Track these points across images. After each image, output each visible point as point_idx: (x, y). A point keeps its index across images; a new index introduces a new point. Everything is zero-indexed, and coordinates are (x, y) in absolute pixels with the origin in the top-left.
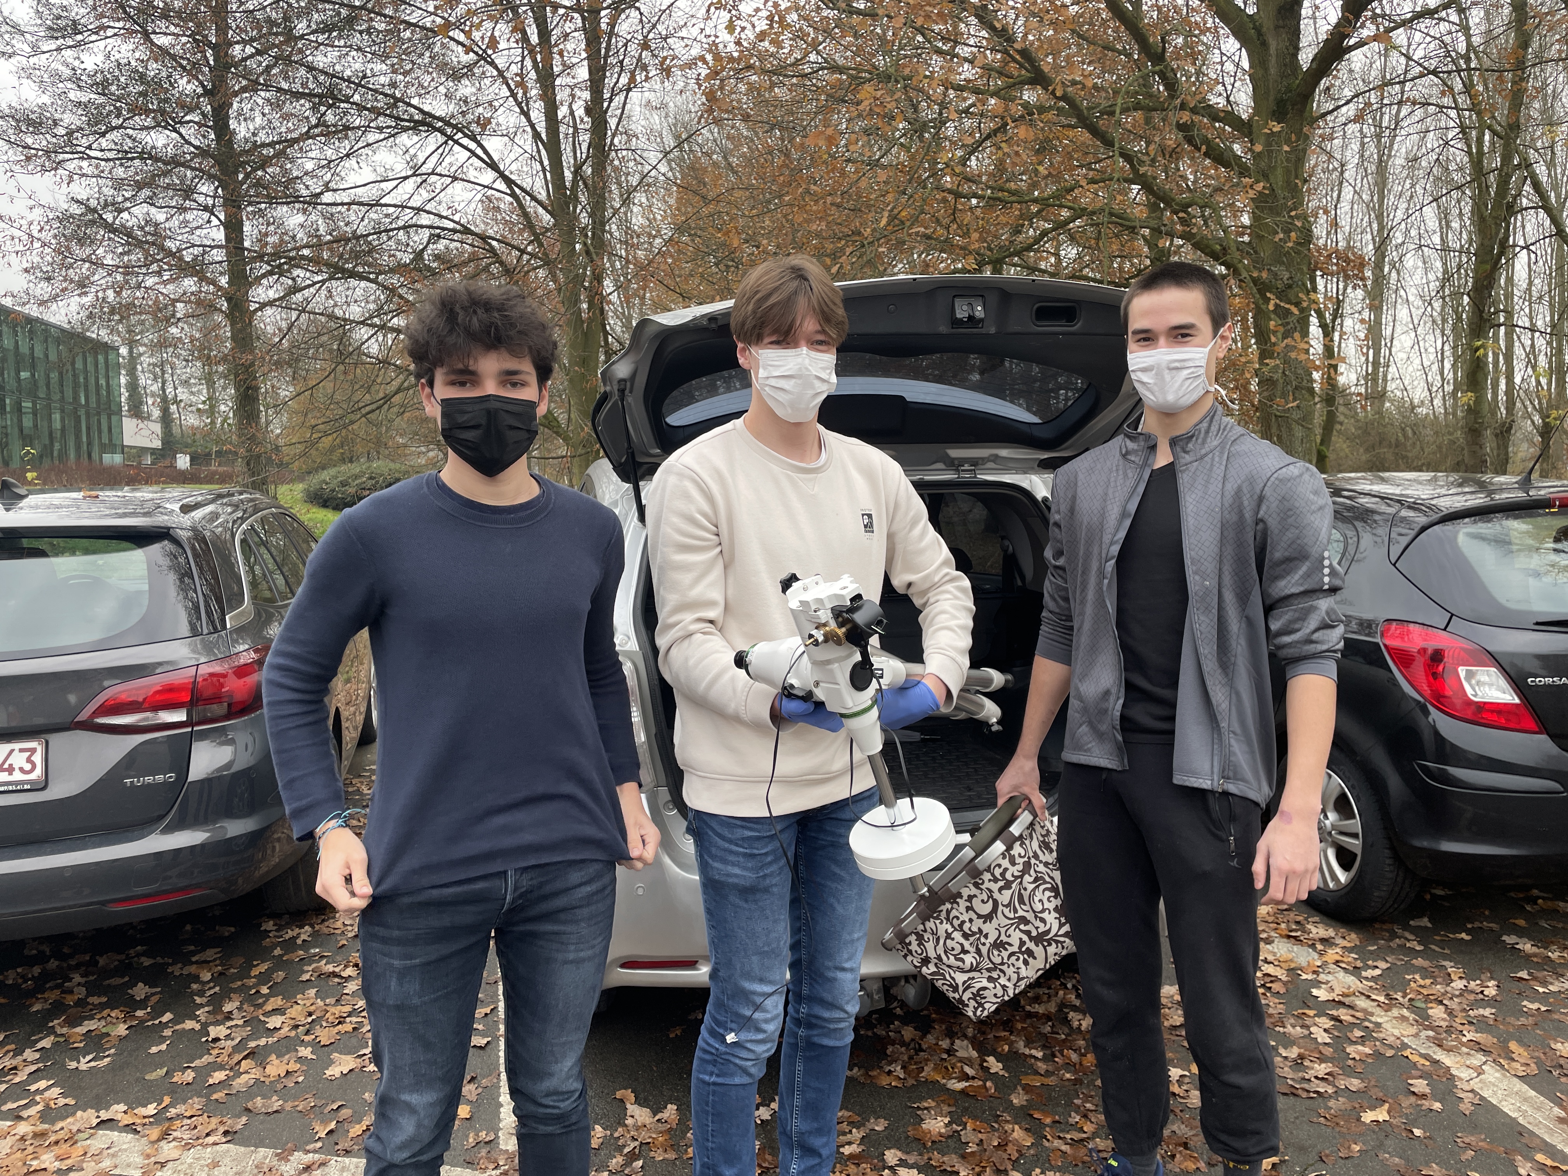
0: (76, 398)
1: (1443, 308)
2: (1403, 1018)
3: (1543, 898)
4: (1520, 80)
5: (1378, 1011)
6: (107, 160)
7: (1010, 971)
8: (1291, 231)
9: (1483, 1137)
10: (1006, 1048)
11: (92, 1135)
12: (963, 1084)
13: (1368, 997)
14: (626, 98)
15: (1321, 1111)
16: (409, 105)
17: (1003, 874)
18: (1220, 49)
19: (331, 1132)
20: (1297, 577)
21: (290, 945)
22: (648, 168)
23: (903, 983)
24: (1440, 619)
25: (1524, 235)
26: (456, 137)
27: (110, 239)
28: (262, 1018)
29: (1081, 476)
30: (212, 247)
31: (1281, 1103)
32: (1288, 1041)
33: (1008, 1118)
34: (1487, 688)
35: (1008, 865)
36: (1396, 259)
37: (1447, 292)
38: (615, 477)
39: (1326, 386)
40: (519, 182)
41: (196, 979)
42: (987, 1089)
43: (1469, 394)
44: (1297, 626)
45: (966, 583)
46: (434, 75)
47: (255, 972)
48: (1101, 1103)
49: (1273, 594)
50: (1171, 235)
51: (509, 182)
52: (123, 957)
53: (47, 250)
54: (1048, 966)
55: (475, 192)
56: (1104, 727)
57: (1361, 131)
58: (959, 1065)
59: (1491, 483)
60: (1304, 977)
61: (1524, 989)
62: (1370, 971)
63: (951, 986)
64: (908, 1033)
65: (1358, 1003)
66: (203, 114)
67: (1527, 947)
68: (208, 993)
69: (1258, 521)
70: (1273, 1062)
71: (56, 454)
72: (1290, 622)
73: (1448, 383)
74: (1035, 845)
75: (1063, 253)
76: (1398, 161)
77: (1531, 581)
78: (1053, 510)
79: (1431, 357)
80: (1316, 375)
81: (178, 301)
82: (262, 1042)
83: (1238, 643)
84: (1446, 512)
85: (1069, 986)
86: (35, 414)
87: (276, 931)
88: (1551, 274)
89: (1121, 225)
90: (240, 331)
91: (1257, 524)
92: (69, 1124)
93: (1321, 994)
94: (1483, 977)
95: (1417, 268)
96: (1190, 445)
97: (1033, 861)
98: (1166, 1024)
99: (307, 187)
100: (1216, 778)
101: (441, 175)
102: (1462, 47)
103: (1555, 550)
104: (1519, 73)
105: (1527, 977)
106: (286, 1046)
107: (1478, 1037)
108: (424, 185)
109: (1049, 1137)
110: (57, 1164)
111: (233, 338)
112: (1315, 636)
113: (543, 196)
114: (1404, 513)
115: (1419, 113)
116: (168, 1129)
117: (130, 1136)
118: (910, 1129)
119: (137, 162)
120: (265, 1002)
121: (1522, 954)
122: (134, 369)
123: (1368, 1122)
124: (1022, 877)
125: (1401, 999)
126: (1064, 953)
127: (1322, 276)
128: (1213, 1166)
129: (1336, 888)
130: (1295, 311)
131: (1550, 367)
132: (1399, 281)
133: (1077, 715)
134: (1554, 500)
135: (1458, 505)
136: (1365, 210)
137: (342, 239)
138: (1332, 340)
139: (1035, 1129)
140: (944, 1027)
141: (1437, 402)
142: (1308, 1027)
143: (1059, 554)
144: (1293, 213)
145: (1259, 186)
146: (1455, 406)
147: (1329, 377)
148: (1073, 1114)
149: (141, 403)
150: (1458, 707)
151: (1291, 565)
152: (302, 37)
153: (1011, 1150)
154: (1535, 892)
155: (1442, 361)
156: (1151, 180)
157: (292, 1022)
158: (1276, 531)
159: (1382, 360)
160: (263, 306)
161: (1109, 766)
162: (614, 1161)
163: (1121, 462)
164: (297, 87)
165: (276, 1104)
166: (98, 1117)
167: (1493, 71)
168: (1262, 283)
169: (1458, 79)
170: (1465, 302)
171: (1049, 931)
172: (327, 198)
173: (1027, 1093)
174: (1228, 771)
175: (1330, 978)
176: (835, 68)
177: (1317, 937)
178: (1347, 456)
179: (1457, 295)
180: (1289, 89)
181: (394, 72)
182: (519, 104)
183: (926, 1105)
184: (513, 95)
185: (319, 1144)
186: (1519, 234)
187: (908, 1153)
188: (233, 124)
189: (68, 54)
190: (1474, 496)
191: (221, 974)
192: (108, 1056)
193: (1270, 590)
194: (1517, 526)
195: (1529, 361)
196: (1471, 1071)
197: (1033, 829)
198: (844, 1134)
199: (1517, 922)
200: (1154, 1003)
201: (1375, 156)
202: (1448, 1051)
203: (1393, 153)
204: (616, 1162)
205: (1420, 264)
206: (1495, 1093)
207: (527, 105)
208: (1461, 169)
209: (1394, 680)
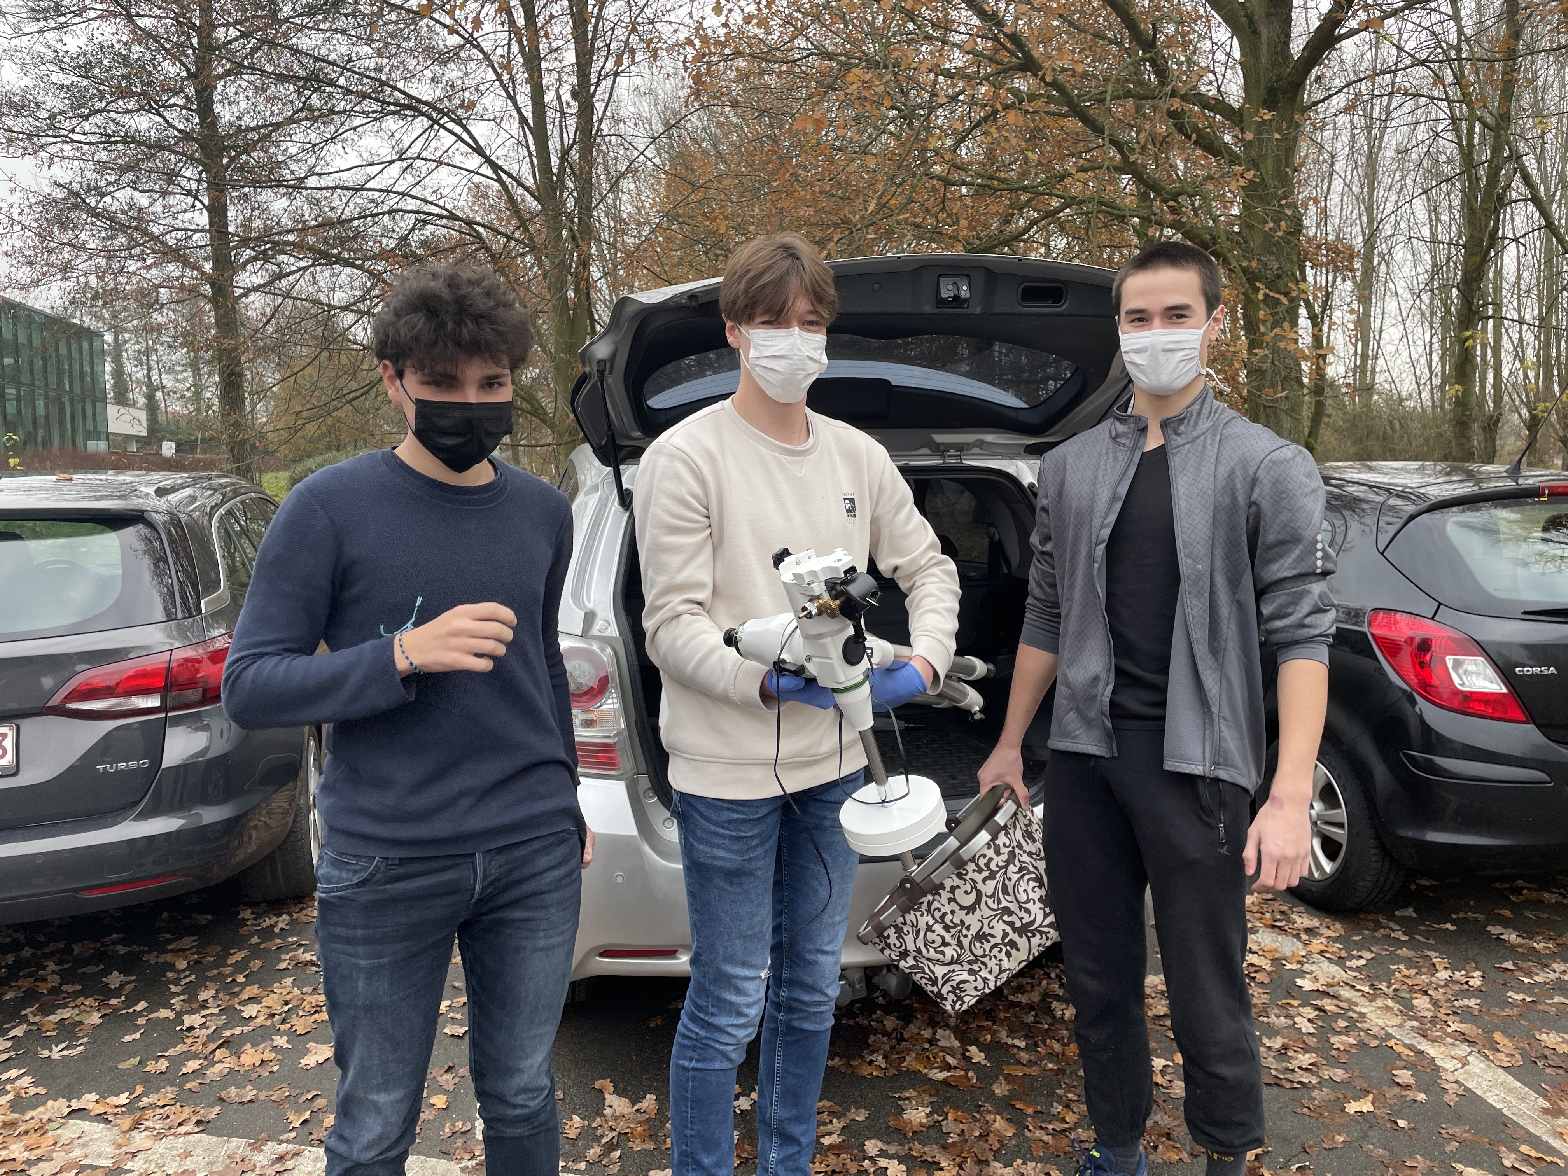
0: (60, 383)
1: (1432, 300)
2: (1388, 1009)
3: (1529, 889)
4: (1511, 71)
5: (1362, 1001)
6: (90, 144)
7: (992, 963)
8: (1281, 220)
9: (1467, 1128)
10: (989, 1037)
11: (63, 1124)
12: (945, 1074)
13: (1353, 987)
14: (614, 82)
15: (1305, 1102)
16: (395, 88)
17: (987, 865)
18: (1211, 39)
19: (305, 1122)
20: (1290, 560)
21: (268, 934)
22: (636, 154)
23: (885, 972)
24: (1428, 608)
25: (1513, 228)
26: (442, 122)
27: (93, 224)
28: (238, 1007)
29: (1070, 460)
30: (195, 231)
31: (1267, 1093)
32: (1272, 1032)
33: (990, 1108)
34: (1474, 678)
35: (993, 855)
36: (1385, 252)
37: (1436, 284)
38: (597, 463)
39: (1314, 376)
40: (505, 168)
41: (172, 967)
42: (969, 1080)
43: (1457, 387)
44: (1289, 610)
45: (953, 567)
46: (420, 58)
47: (231, 960)
48: (1083, 1093)
49: (1266, 577)
50: (1162, 224)
51: (495, 167)
52: (99, 945)
53: (28, 233)
54: (1031, 958)
55: (460, 177)
56: (1092, 714)
57: (1352, 121)
58: (941, 1054)
59: (1480, 473)
60: (1289, 966)
61: (1509, 980)
62: (1354, 961)
63: (930, 979)
64: (890, 1022)
65: (1342, 993)
66: (187, 97)
67: (1512, 937)
68: (184, 982)
69: (1251, 504)
70: (1258, 1053)
71: (39, 440)
72: (1283, 606)
73: (1436, 375)
74: (1019, 834)
75: (1052, 243)
76: (1388, 153)
77: (1521, 572)
78: (1040, 495)
79: (1419, 350)
80: (1305, 366)
81: (160, 286)
82: (238, 1031)
83: (1228, 627)
84: (1434, 500)
85: (1053, 975)
86: (18, 399)
87: (254, 919)
88: (1539, 267)
89: (1111, 214)
90: (223, 317)
91: (1250, 507)
92: (40, 1113)
93: (1306, 984)
94: (1468, 968)
95: (1405, 261)
96: (1182, 428)
97: (1017, 851)
98: (1150, 1013)
99: (292, 172)
100: (1208, 764)
101: (426, 160)
102: (1453, 38)
103: (1543, 539)
104: (1511, 63)
105: (1512, 968)
106: (262, 1035)
107: (1463, 1027)
108: (409, 170)
109: (1031, 1127)
110: (26, 1154)
111: (218, 324)
112: (1308, 621)
113: (530, 182)
114: (1392, 502)
115: (1409, 105)
116: (140, 1118)
117: (102, 1126)
118: (891, 1118)
119: (120, 146)
120: (241, 991)
121: (1507, 944)
122: (120, 355)
123: (1352, 1112)
124: (1006, 867)
125: (1385, 989)
126: (1049, 943)
127: (1312, 268)
128: (1196, 1156)
129: (1320, 878)
130: (1284, 300)
131: (1538, 360)
132: (1388, 273)
133: (1064, 701)
134: (1544, 488)
135: (1446, 494)
136: (1355, 202)
137: (328, 224)
138: (1321, 330)
139: (1017, 1120)
140: (926, 1016)
141: (1425, 395)
142: (1292, 1017)
143: (1046, 539)
144: (1283, 202)
145: (1250, 175)
146: (1443, 399)
147: (1318, 367)
148: (1055, 1104)
149: (127, 390)
150: (1444, 698)
151: (1284, 548)
152: (287, 20)
153: (993, 1140)
154: (1520, 883)
155: (1431, 354)
156: (1140, 168)
157: (268, 1011)
158: (1269, 514)
159: (1370, 353)
160: (248, 291)
161: (1098, 753)
162: (592, 1151)
163: (1111, 444)
164: (282, 70)
165: (250, 1093)
166: (69, 1106)
167: (1485, 61)
168: (1252, 273)
169: (1449, 71)
170: (1454, 295)
171: (1033, 922)
172: (312, 182)
173: (1009, 1083)
174: (1220, 758)
175: (1314, 968)
176: (825, 55)
177: (1301, 926)
178: (1335, 449)
179: (1445, 288)
180: (1279, 79)
181: (380, 55)
182: (506, 90)
183: (907, 1095)
184: (499, 78)
185: (293, 1134)
186: (1508, 227)
187: (888, 1143)
188: (217, 108)
189: (50, 36)
190: (1462, 485)
191: (197, 962)
192: (81, 1044)
193: (1262, 574)
194: (1504, 515)
195: (1517, 355)
196: (1456, 1062)
197: (1017, 819)
198: (825, 1124)
199: (1502, 912)
200: (1138, 994)
201: (1366, 148)
202: (1433, 1041)
203: (1384, 145)
204: (594, 1152)
205: (1410, 256)
206: (1479, 1083)
207: (514, 90)
208: (1450, 161)
209: (1380, 669)
